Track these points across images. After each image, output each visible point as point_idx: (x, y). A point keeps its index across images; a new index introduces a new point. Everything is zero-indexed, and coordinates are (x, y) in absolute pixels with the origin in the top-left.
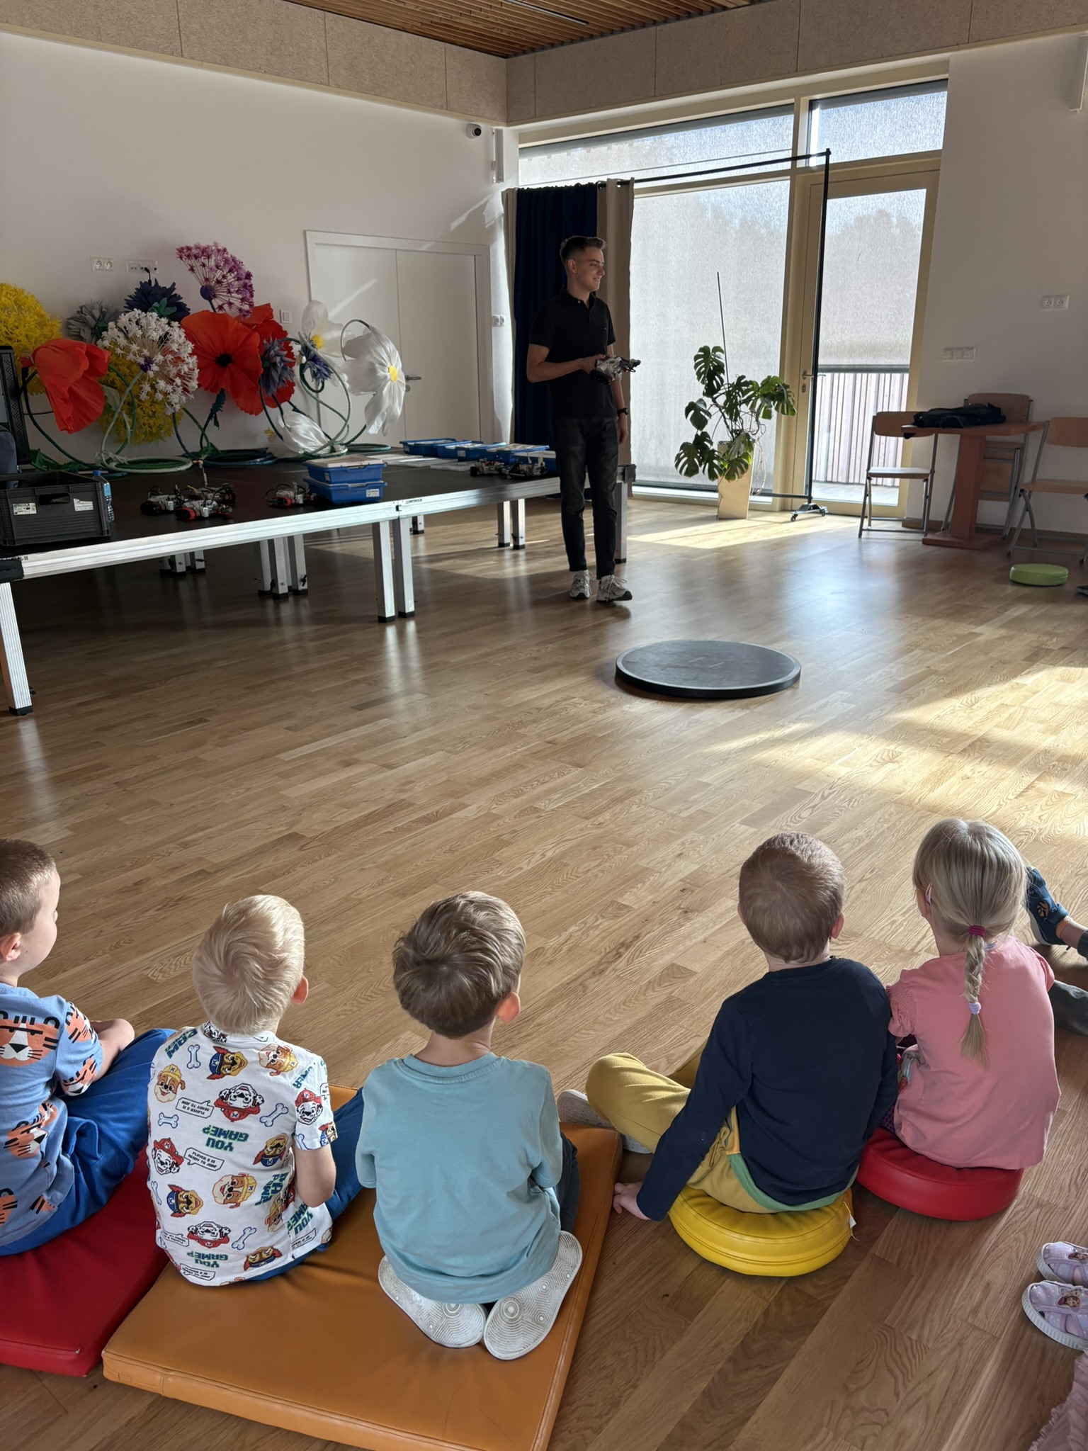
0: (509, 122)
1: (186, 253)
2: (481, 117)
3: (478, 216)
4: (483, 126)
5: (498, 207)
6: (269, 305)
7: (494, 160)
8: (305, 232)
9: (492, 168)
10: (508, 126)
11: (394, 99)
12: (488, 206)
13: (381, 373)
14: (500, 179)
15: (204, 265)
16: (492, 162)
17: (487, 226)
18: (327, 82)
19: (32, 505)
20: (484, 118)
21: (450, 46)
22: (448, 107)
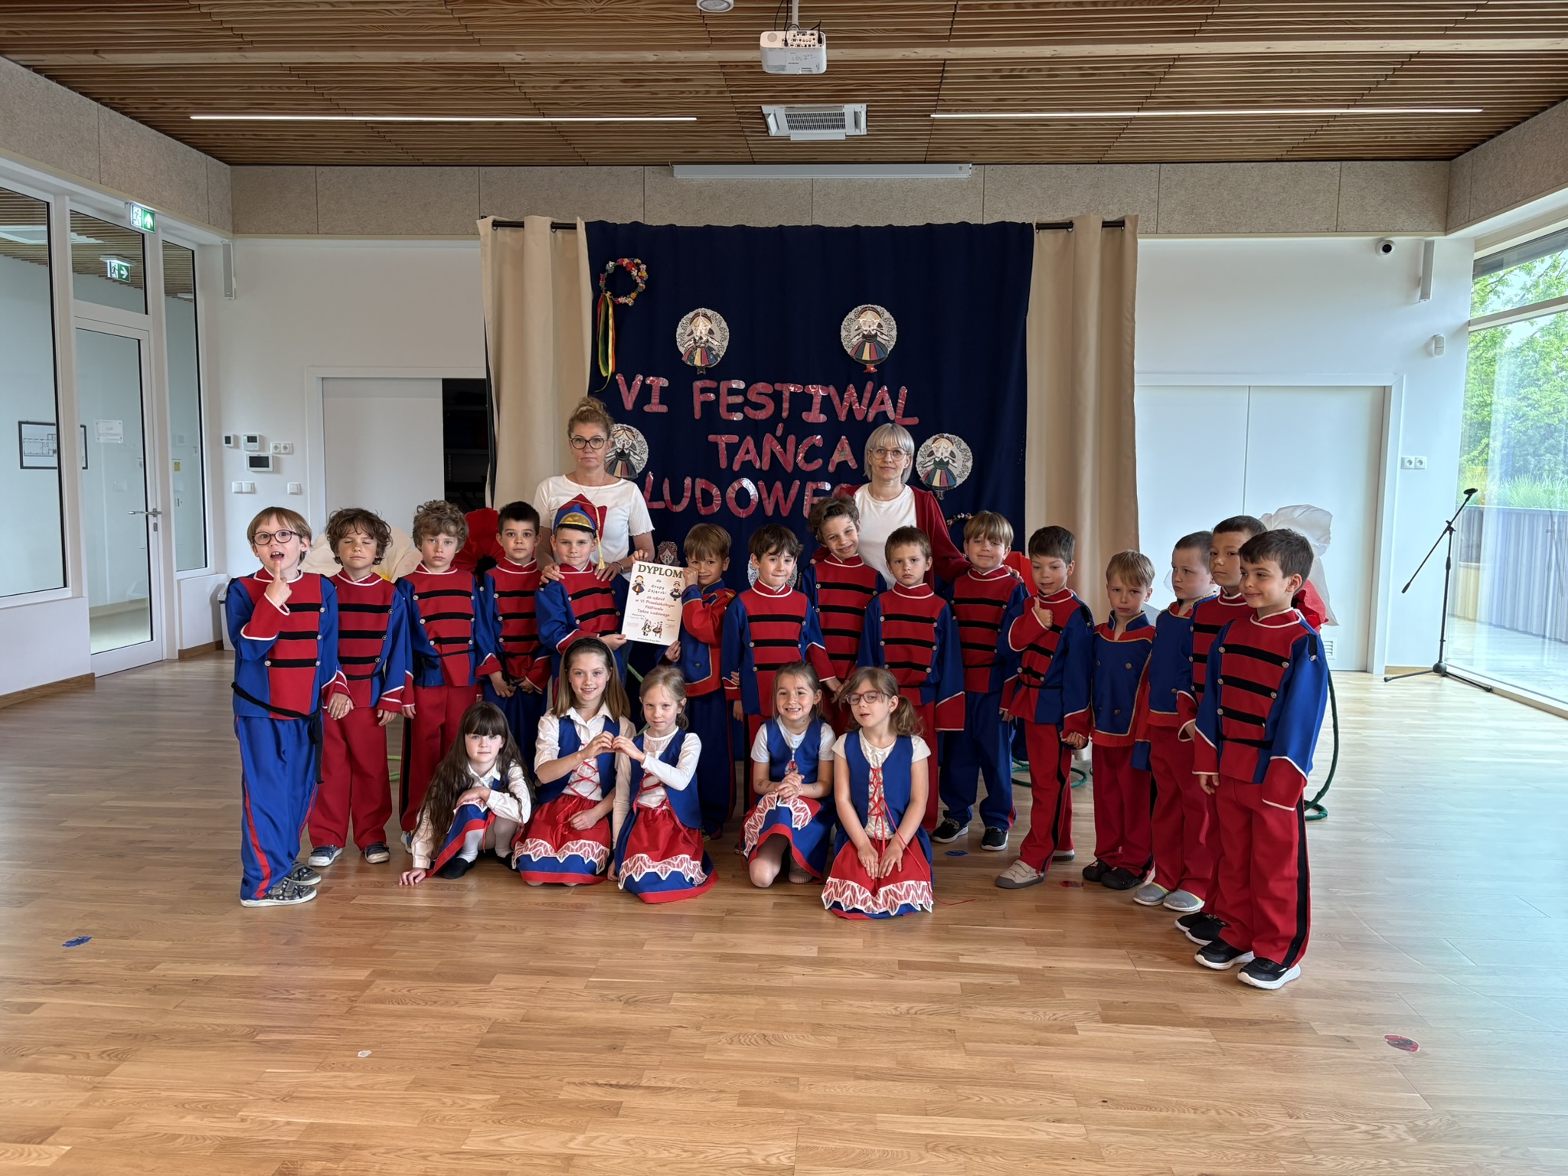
0: (1448, 230)
2: (1398, 231)
4: (1398, 241)
7: (1421, 274)
9: (1416, 284)
10: (1446, 235)
11: (1252, 231)
14: (1426, 295)
16: (1419, 278)
20: (1401, 231)
21: (1350, 163)
22: (1338, 229)
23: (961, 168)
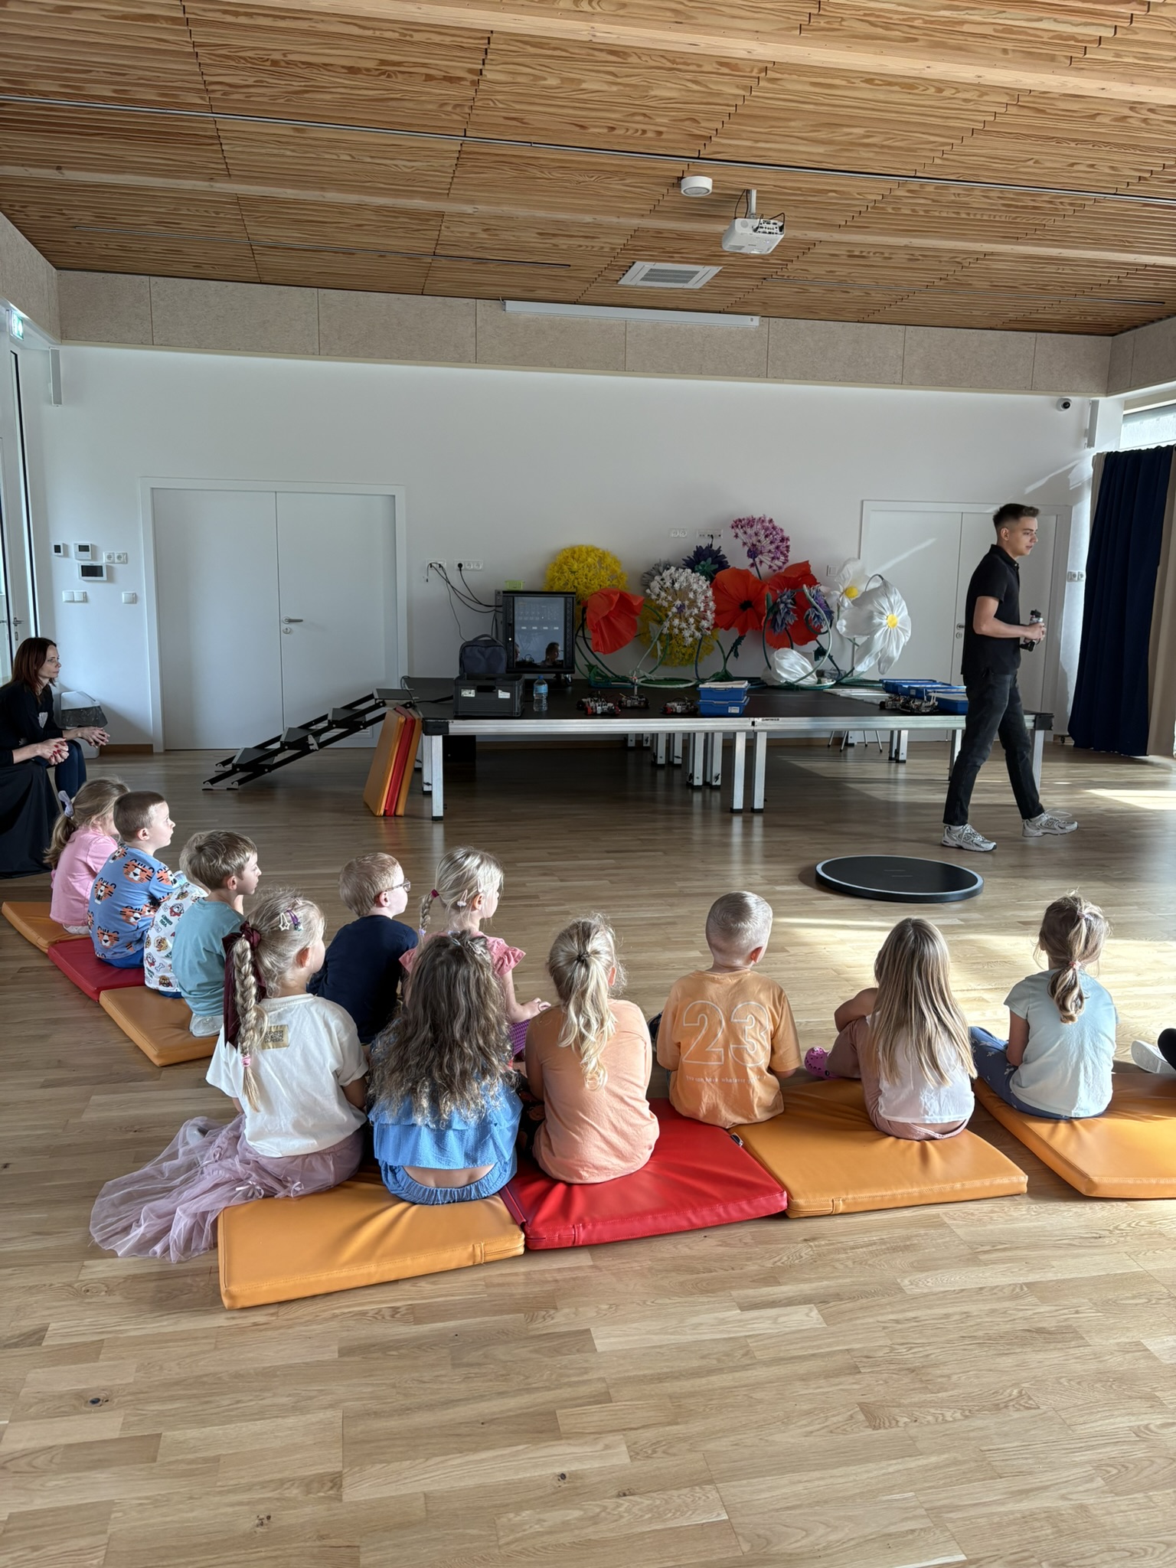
1: (738, 524)
2: (1073, 391)
3: (1063, 479)
4: (1074, 400)
5: (1087, 469)
6: (807, 562)
7: (1088, 427)
8: (862, 502)
9: (1085, 436)
11: (970, 387)
12: (1074, 470)
13: (877, 620)
14: (1091, 444)
15: (745, 533)
16: (1086, 430)
17: (1071, 489)
18: (903, 380)
19: (473, 691)
20: (1076, 392)
21: (1043, 334)
22: (1032, 388)
23: (752, 320)
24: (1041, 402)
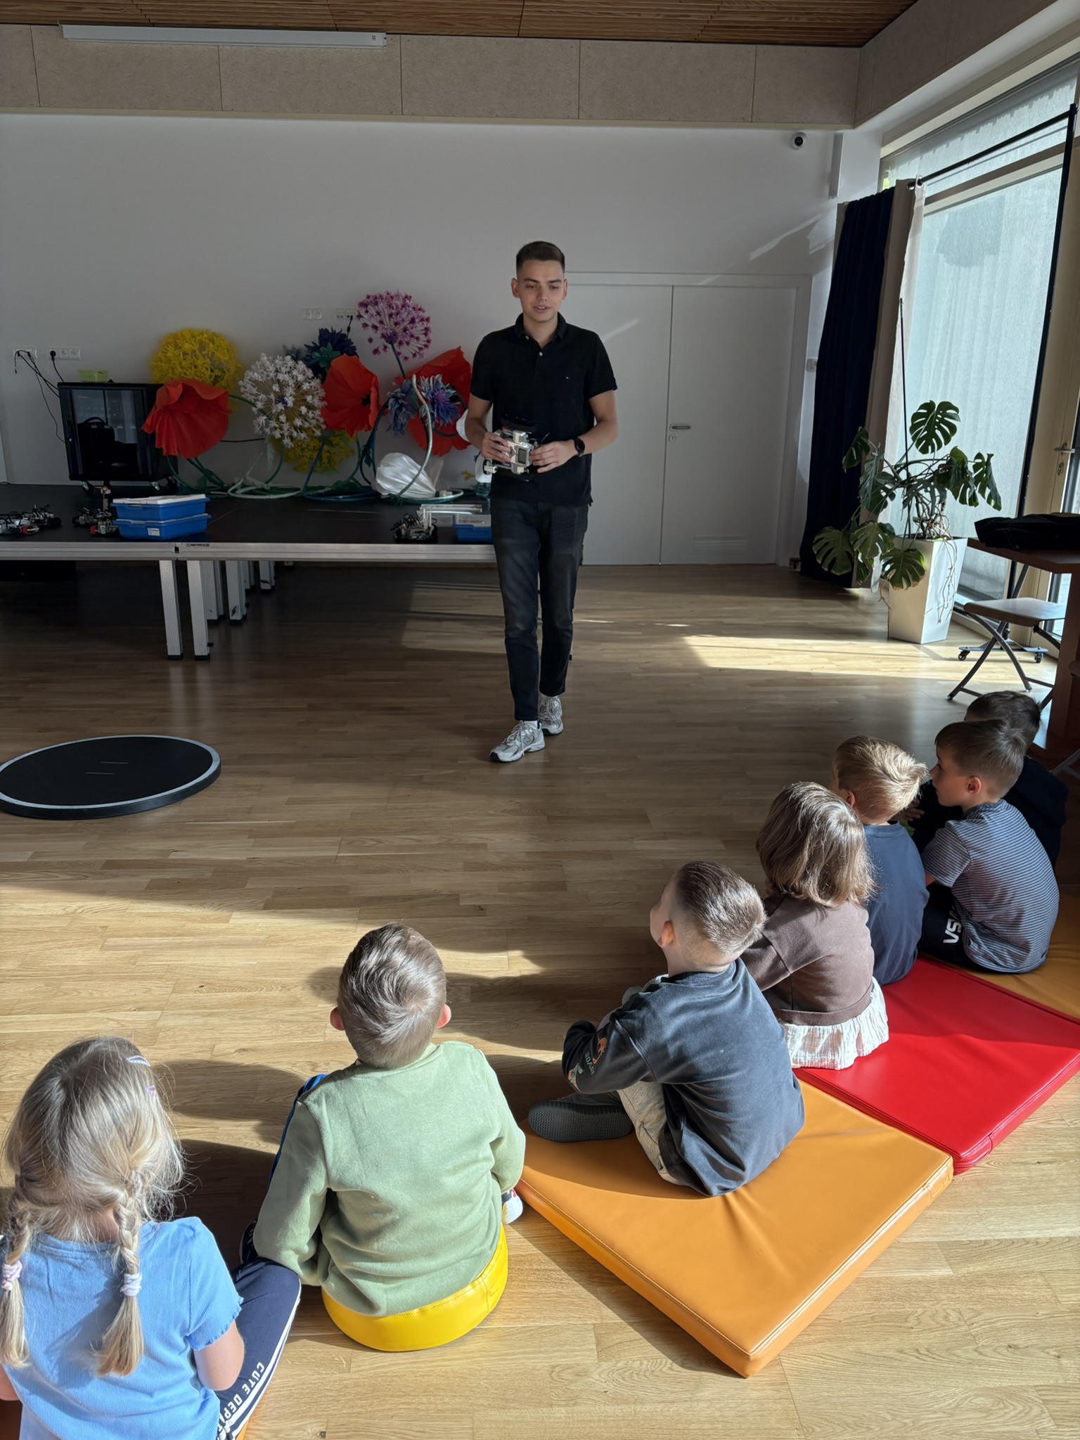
0: (855, 122)
2: (807, 123)
3: (801, 239)
4: (809, 134)
5: (830, 224)
6: (459, 349)
7: (829, 169)
9: (825, 182)
10: (854, 127)
11: (670, 120)
12: (816, 228)
14: (833, 193)
16: (828, 174)
17: (811, 252)
18: (580, 113)
20: (813, 123)
21: (765, 47)
22: (753, 119)
23: (374, 38)
24: (767, 137)
